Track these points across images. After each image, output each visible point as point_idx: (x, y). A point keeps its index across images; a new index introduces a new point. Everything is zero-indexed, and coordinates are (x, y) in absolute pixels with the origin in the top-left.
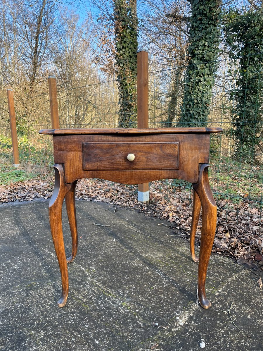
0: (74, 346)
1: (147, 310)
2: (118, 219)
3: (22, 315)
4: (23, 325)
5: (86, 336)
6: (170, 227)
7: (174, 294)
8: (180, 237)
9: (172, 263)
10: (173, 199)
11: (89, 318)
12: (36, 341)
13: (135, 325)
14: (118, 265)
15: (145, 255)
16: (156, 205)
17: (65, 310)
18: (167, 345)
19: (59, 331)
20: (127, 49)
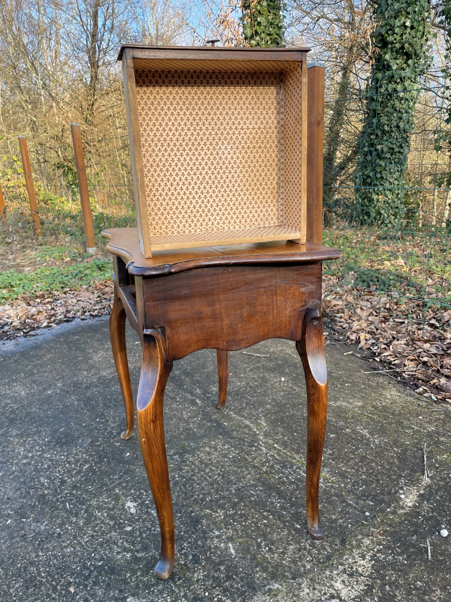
0: (268, 530)
1: (356, 484)
2: (279, 345)
3: (185, 487)
5: (280, 517)
6: (365, 358)
7: (392, 463)
8: (384, 375)
9: (379, 417)
10: (361, 309)
11: (278, 494)
12: (216, 523)
14: (298, 419)
15: (335, 404)
16: (335, 321)
17: (241, 482)
18: (395, 532)
19: (242, 510)
20: (263, 35)
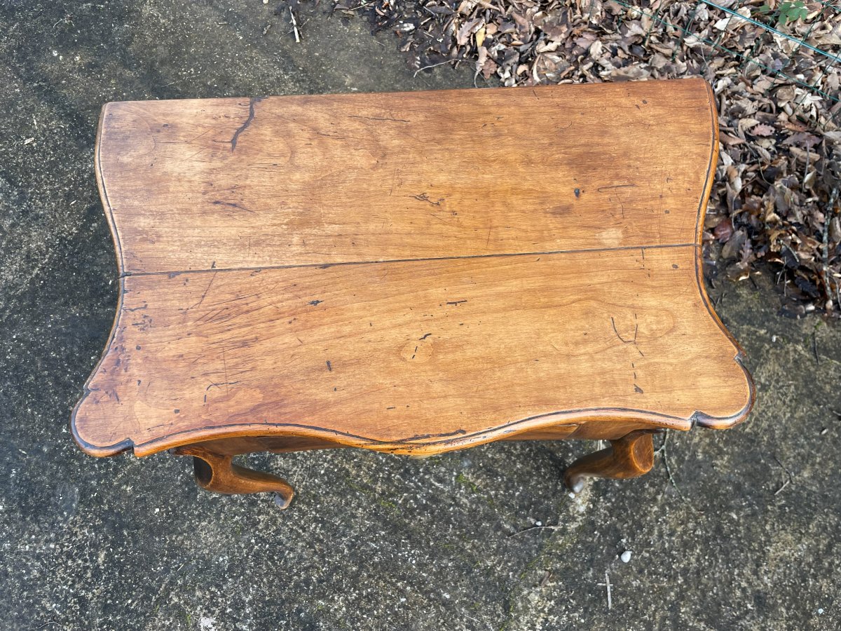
1: (510, 485)
4: (291, 589)
11: (409, 538)
12: (338, 622)
13: (499, 533)
18: (567, 568)
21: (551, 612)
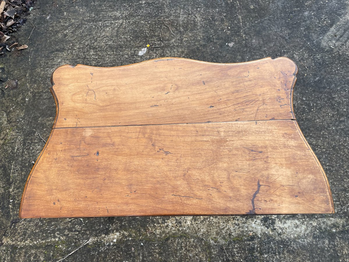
21: (158, 223)
